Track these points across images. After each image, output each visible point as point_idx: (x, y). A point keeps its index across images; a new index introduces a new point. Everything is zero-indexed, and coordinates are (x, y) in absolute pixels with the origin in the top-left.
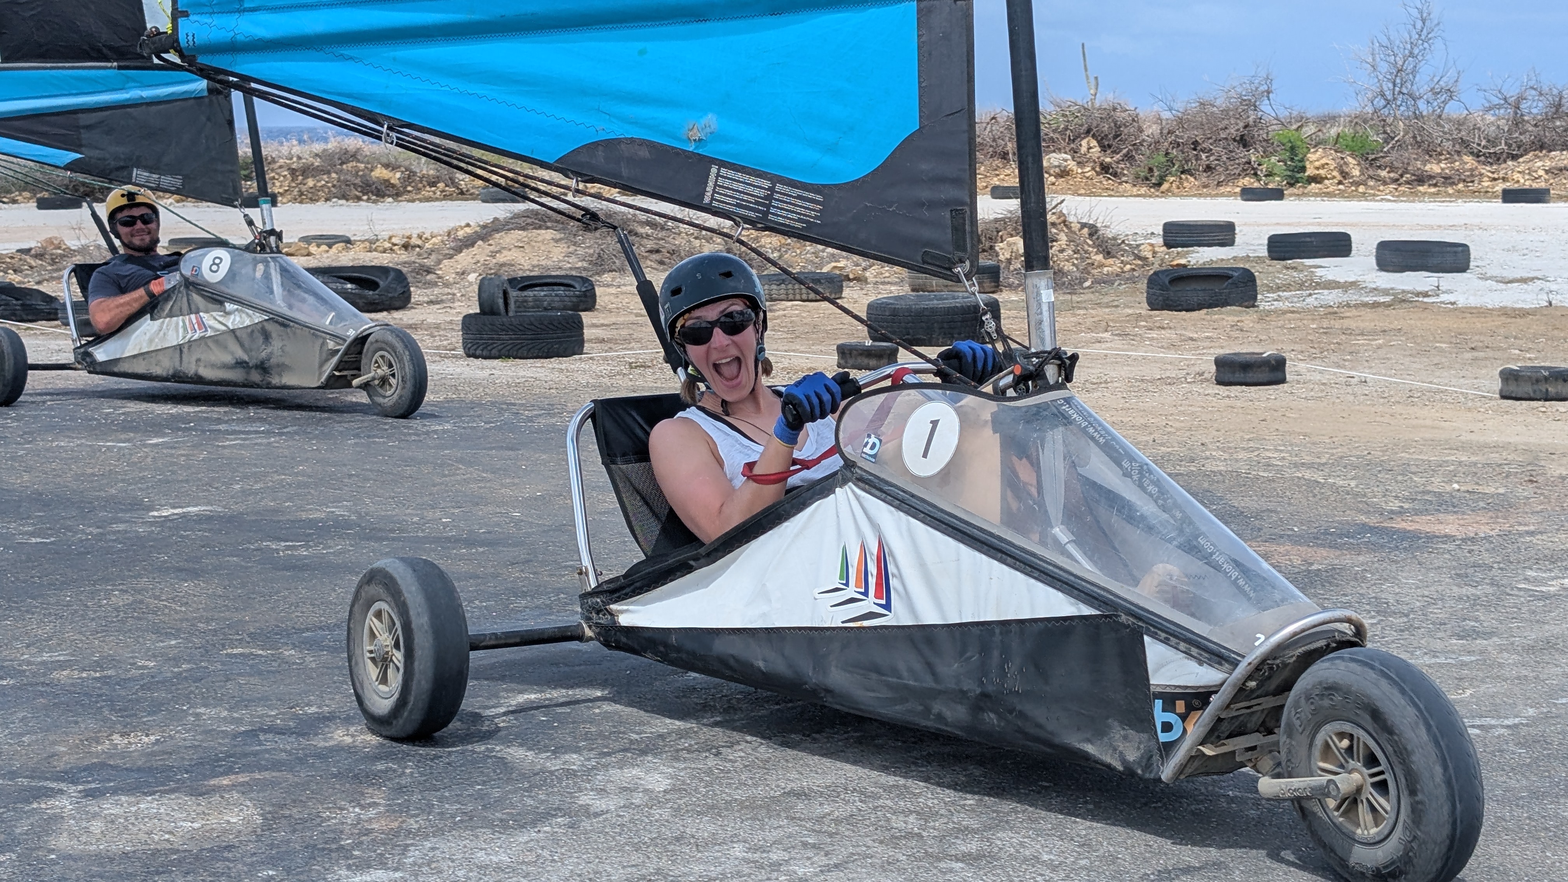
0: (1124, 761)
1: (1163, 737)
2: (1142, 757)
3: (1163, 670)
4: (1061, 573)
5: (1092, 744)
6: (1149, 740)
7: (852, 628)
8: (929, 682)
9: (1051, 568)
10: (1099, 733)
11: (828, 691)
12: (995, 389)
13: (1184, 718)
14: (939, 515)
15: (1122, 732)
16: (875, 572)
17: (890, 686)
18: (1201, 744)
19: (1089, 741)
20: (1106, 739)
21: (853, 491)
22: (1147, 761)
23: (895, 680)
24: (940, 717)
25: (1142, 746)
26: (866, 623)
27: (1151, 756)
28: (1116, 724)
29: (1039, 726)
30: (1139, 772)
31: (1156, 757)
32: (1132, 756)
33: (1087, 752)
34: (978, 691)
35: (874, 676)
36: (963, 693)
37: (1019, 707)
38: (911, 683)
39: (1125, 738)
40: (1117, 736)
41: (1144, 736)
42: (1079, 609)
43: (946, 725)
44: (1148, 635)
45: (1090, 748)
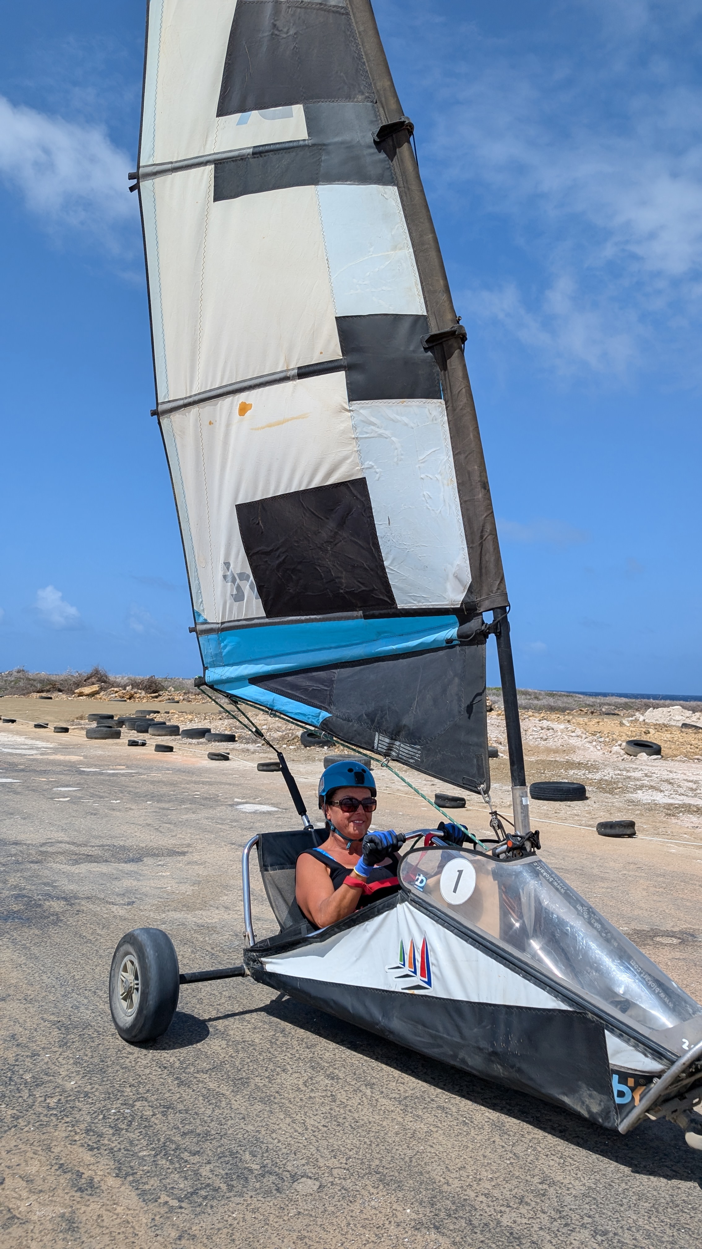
0: (589, 1112)
1: (618, 1100)
2: (602, 1111)
3: (619, 1055)
4: (546, 979)
5: (567, 1096)
6: (608, 1100)
7: (408, 994)
8: (457, 1039)
9: (539, 974)
10: (572, 1091)
11: (391, 1032)
12: (494, 854)
13: (633, 1090)
14: (464, 930)
15: (588, 1092)
16: (420, 960)
17: (432, 1036)
18: (648, 1111)
19: (565, 1094)
20: (577, 1095)
21: (408, 907)
22: (606, 1113)
23: (434, 1032)
24: (463, 1061)
25: (602, 1104)
26: (416, 992)
27: (610, 1112)
28: (584, 1086)
29: (531, 1079)
30: (600, 1120)
31: (613, 1113)
32: (595, 1109)
33: (564, 1102)
34: (491, 1049)
35: (420, 1027)
36: (480, 1049)
37: (518, 1065)
38: (445, 1036)
39: (590, 1096)
40: (585, 1094)
41: (604, 1097)
42: (559, 1005)
43: (468, 1066)
44: (607, 1030)
45: (566, 1099)
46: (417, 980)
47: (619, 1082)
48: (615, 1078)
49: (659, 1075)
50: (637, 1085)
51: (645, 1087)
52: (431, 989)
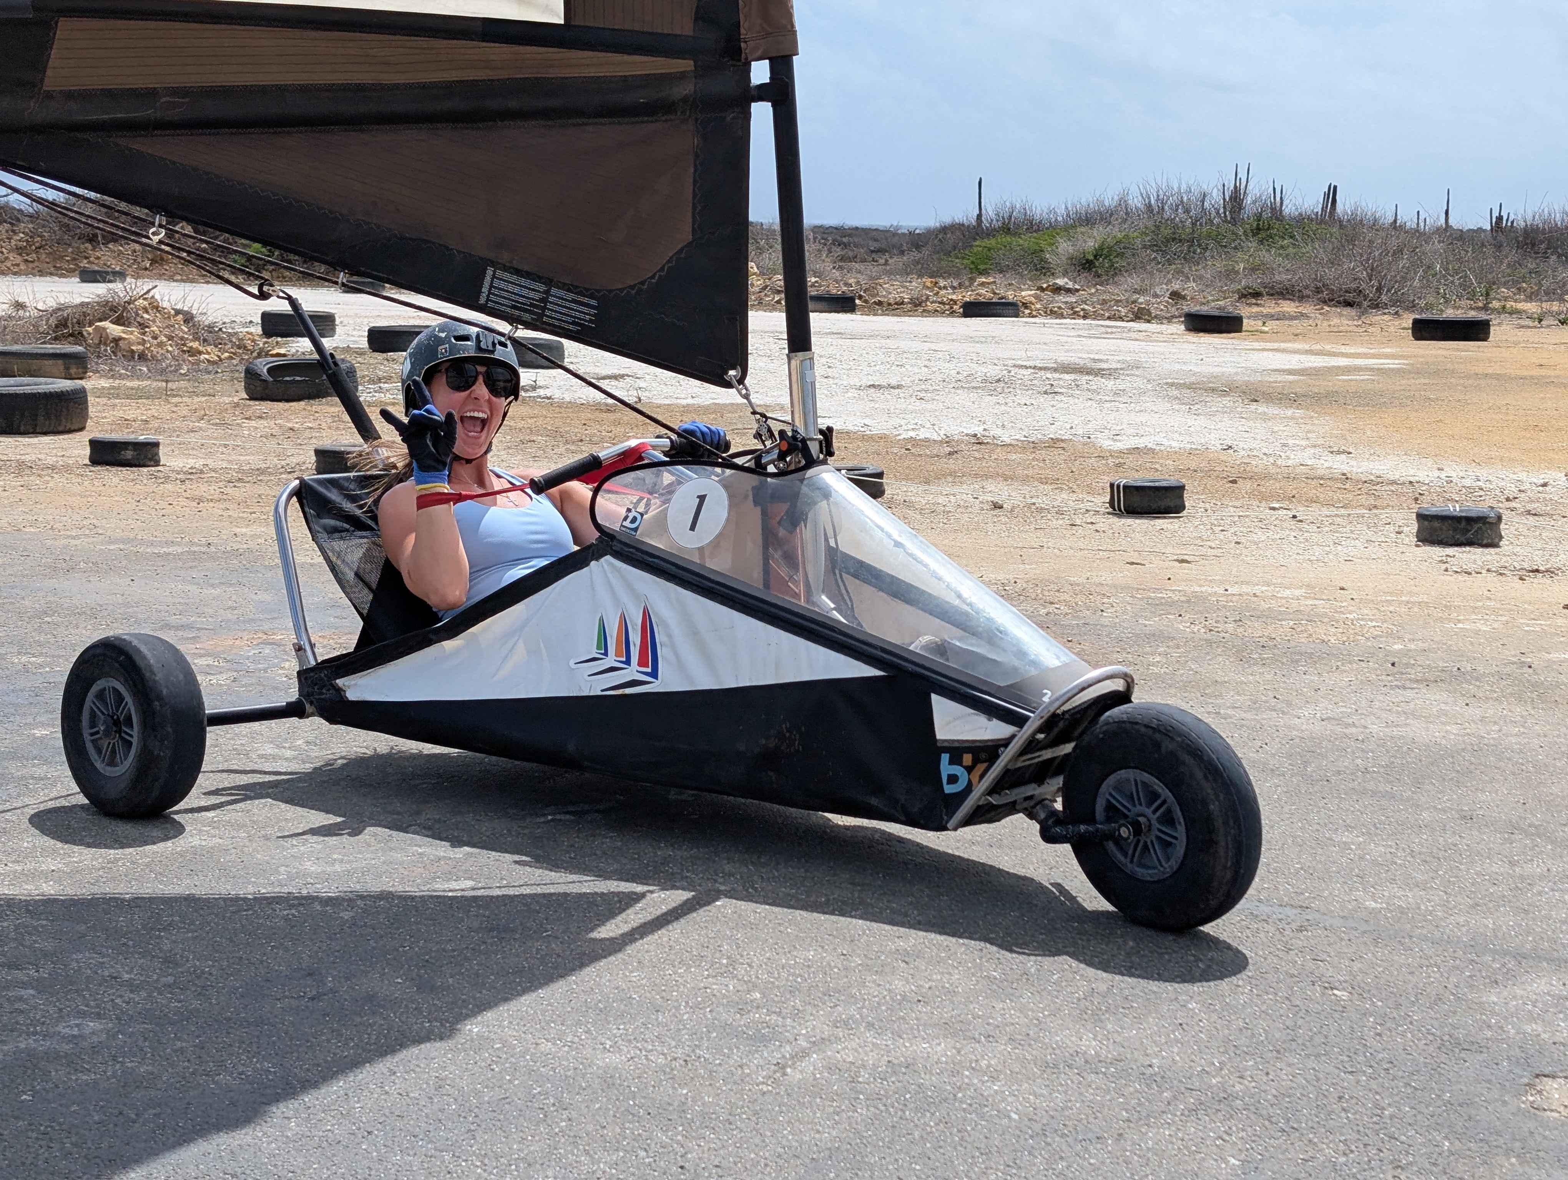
46: (633, 672)
47: (951, 762)
48: (945, 758)
49: (1006, 743)
50: (976, 761)
51: (985, 765)
52: (657, 682)
